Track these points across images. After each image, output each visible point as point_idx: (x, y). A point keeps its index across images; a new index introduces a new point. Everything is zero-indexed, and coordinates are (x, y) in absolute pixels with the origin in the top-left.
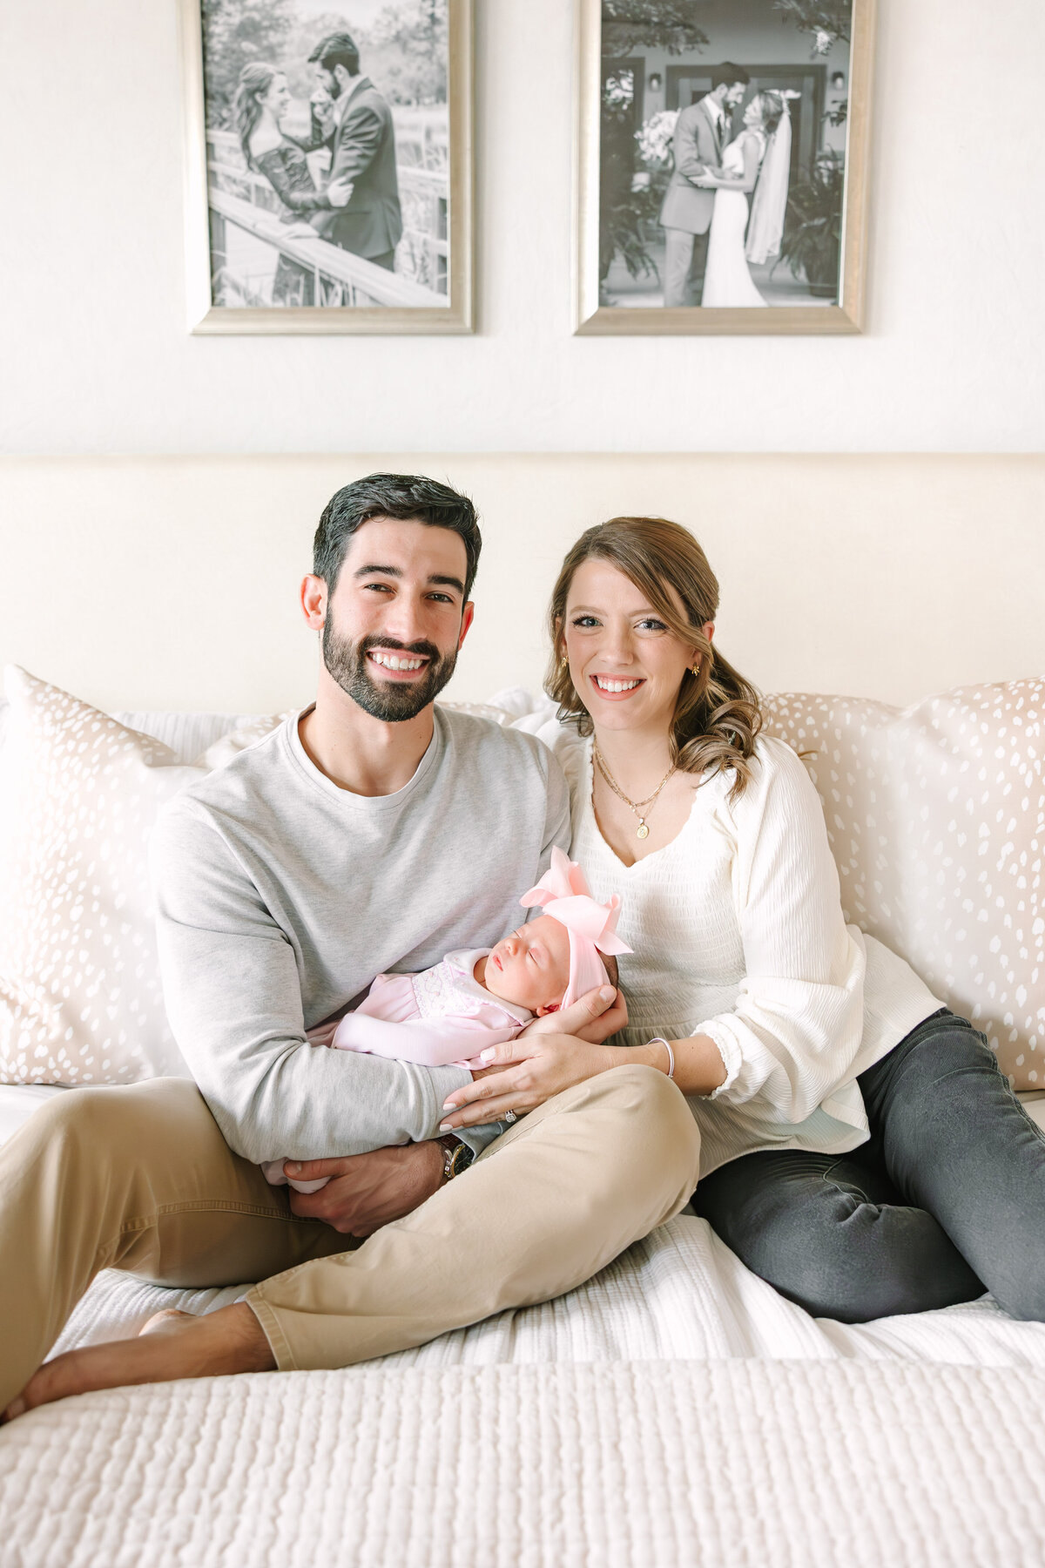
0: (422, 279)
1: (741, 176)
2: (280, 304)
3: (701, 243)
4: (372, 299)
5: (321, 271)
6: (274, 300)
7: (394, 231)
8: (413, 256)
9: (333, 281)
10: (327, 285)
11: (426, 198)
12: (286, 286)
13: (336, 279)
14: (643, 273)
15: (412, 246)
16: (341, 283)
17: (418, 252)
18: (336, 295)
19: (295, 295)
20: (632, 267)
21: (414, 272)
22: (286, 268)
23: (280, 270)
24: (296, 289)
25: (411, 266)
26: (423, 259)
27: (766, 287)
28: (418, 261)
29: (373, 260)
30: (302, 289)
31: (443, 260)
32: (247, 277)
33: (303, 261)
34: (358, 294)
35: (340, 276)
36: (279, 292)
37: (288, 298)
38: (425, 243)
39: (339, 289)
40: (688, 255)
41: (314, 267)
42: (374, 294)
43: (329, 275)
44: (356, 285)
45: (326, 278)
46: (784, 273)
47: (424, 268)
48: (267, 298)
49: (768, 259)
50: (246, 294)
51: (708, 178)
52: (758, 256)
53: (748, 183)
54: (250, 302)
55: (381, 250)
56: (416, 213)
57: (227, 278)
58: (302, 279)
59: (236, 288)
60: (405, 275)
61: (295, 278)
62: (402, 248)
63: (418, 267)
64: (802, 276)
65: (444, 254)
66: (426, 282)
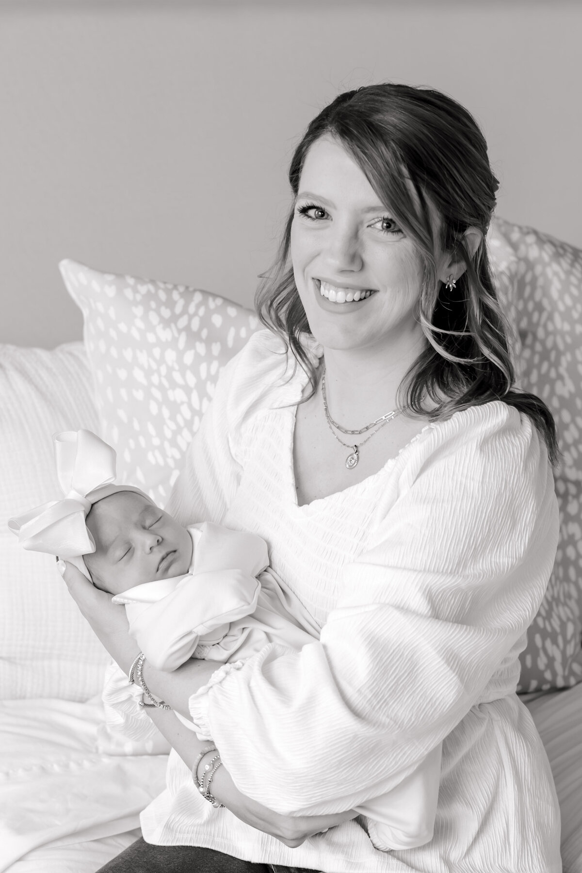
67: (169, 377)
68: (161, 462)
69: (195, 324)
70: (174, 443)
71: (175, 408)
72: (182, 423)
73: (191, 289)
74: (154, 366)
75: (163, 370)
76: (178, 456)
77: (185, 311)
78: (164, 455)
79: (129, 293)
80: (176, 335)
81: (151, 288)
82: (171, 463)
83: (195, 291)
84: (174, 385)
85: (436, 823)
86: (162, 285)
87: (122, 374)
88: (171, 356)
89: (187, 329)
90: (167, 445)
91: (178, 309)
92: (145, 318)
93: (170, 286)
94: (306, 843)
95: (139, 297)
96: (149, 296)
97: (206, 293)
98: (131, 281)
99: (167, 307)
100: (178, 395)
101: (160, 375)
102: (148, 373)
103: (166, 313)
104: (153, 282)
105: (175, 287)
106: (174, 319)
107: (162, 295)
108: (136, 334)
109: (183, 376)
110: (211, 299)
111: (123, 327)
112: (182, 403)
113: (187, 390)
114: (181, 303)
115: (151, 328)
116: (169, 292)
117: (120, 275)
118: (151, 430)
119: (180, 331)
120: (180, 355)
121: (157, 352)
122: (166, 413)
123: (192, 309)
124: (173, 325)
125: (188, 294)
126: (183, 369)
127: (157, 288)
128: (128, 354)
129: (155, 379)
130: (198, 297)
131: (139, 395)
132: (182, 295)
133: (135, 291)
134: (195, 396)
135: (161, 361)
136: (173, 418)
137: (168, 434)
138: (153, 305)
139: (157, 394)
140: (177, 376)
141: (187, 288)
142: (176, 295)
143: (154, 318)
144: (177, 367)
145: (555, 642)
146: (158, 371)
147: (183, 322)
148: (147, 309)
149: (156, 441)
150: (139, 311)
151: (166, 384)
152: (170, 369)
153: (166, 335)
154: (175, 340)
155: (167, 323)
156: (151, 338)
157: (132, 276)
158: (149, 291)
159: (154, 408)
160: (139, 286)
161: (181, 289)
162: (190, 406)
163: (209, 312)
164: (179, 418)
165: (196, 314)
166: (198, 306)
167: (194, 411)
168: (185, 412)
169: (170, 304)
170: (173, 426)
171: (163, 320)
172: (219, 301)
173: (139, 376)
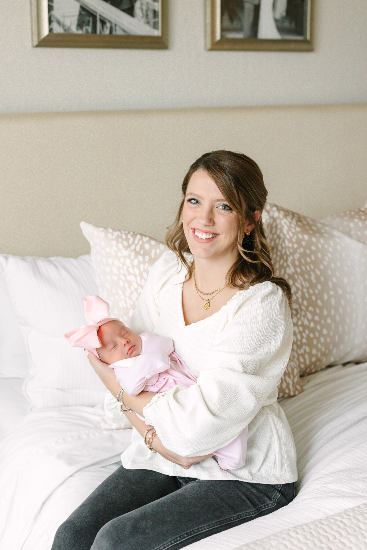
0: (146, 21)
2: (80, 32)
3: (257, 9)
4: (124, 31)
5: (100, 16)
6: (77, 29)
8: (142, 10)
9: (106, 21)
10: (103, 22)
12: (83, 22)
13: (107, 20)
14: (235, 22)
15: (142, 4)
16: (110, 22)
17: (144, 7)
18: (107, 28)
19: (87, 27)
20: (231, 19)
21: (142, 17)
22: (83, 13)
23: (80, 14)
24: (88, 25)
25: (141, 15)
26: (147, 11)
27: (281, 30)
28: (145, 12)
29: (124, 10)
30: (91, 24)
31: (155, 13)
32: (64, 17)
33: (91, 10)
34: (118, 28)
35: (109, 18)
36: (80, 25)
37: (84, 29)
38: (147, 3)
39: (108, 25)
40: (252, 14)
41: (96, 13)
42: (125, 28)
43: (104, 18)
44: (117, 23)
45: (102, 19)
46: (287, 24)
47: (147, 16)
48: (74, 29)
49: (282, 18)
50: (63, 26)
52: (278, 16)
54: (65, 30)
55: (128, 7)
57: (54, 17)
58: (91, 19)
59: (59, 23)
60: (139, 20)
61: (87, 18)
62: (137, 5)
63: (145, 15)
64: (293, 25)
65: (156, 9)
66: (148, 23)
67: (127, 270)
68: (125, 306)
69: (138, 248)
70: (130, 298)
71: (130, 283)
72: (133, 289)
73: (136, 233)
74: (121, 266)
75: (125, 268)
76: (132, 303)
77: (133, 243)
78: (126, 303)
79: (110, 235)
80: (130, 253)
81: (119, 233)
82: (129, 307)
83: (137, 234)
84: (130, 274)
85: (246, 457)
86: (123, 232)
87: (108, 269)
88: (128, 262)
89: (135, 250)
90: (127, 299)
91: (131, 241)
92: (117, 246)
93: (127, 232)
94: (192, 467)
95: (114, 237)
96: (118, 237)
97: (142, 235)
98: (110, 230)
99: (126, 241)
100: (131, 278)
101: (123, 270)
102: (119, 269)
103: (126, 243)
104: (120, 231)
105: (129, 233)
106: (129, 246)
107: (124, 236)
108: (114, 253)
109: (134, 270)
110: (144, 237)
111: (108, 250)
112: (133, 281)
113: (135, 276)
114: (132, 239)
115: (120, 250)
116: (126, 235)
117: (106, 228)
118: (120, 292)
119: (131, 251)
120: (132, 261)
121: (122, 260)
122: (127, 285)
123: (136, 242)
124: (129, 249)
125: (134, 235)
126: (133, 267)
127: (121, 233)
128: (110, 261)
129: (122, 271)
130: (139, 237)
131: (115, 278)
132: (132, 236)
133: (113, 235)
134: (138, 278)
135: (124, 264)
136: (130, 288)
137: (128, 294)
138: (120, 240)
139: (123, 278)
140: (131, 270)
141: (134, 233)
142: (129, 236)
143: (120, 246)
144: (131, 266)
145: (289, 377)
146: (123, 268)
147: (133, 247)
148: (118, 242)
149: (123, 298)
150: (114, 243)
151: (126, 273)
152: (128, 267)
153: (126, 253)
154: (130, 255)
155: (126, 248)
156: (119, 254)
157: (111, 228)
158: (118, 235)
159: (121, 284)
160: (114, 232)
161: (132, 233)
162: (137, 282)
163: (144, 243)
164: (132, 287)
165: (138, 244)
166: (139, 240)
167: (138, 285)
168: (135, 285)
169: (127, 240)
170: (130, 291)
171: (124, 247)
172: (147, 238)
173: (115, 270)
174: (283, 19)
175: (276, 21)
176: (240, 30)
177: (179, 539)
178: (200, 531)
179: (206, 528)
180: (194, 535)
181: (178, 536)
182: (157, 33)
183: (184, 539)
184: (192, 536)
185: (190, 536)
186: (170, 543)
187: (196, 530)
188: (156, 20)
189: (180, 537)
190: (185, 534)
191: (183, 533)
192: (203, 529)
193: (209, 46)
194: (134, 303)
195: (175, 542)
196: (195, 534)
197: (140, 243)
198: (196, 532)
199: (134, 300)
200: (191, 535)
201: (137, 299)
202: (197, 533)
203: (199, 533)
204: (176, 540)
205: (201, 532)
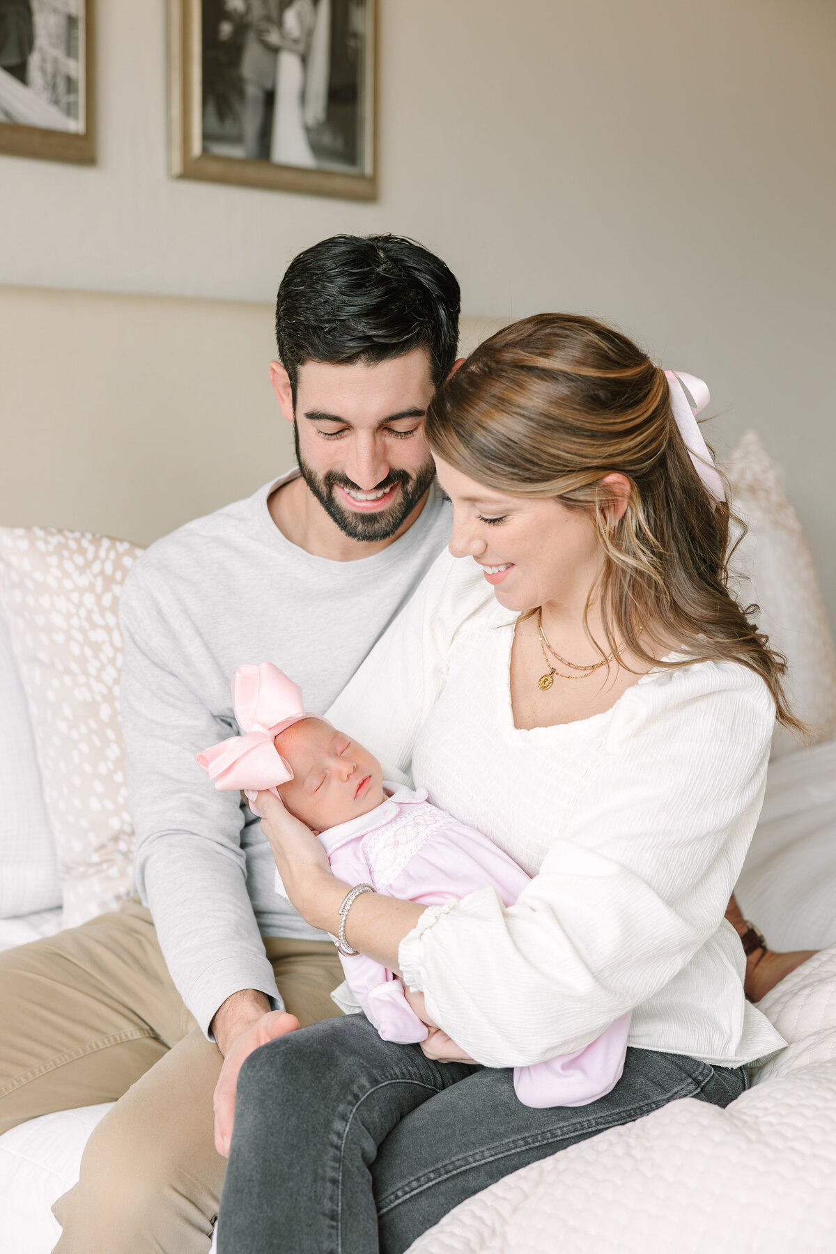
0: (52, 98)
1: (296, 41)
3: (270, 99)
4: (5, 113)
7: (26, 43)
8: (44, 72)
11: (55, 11)
14: (227, 123)
15: (44, 60)
17: (49, 67)
20: (221, 116)
21: (45, 90)
25: (42, 83)
26: (53, 77)
28: (49, 78)
29: (7, 69)
31: (70, 83)
38: (56, 61)
40: (260, 109)
42: (9, 109)
47: (54, 87)
49: (318, 124)
51: (273, 38)
52: (310, 121)
53: (301, 47)
55: (14, 61)
56: (46, 25)
60: (37, 93)
62: (34, 61)
63: (49, 85)
65: (73, 74)
66: (56, 102)
67: (89, 619)
68: (89, 698)
69: (109, 568)
70: (99, 679)
71: (97, 647)
72: (105, 660)
73: (98, 536)
74: (73, 610)
75: (83, 613)
76: (105, 691)
77: (96, 557)
78: (92, 692)
79: (40, 545)
80: (92, 580)
81: (60, 538)
82: (99, 698)
83: (101, 537)
84: (94, 626)
86: (69, 535)
87: (40, 620)
88: (89, 599)
89: (102, 573)
90: (92, 681)
91: (90, 555)
92: (60, 567)
93: (77, 535)
95: (51, 548)
96: (61, 547)
97: (113, 539)
98: (41, 534)
99: (79, 554)
100: (99, 636)
101: (79, 618)
102: (68, 617)
103: (79, 560)
104: (60, 531)
105: (83, 535)
106: (88, 565)
107: (73, 545)
108: (53, 583)
109: (103, 616)
110: (118, 545)
111: (39, 576)
112: (104, 642)
113: (108, 630)
114: (91, 550)
115: (67, 575)
116: (78, 541)
117: (28, 528)
118: (74, 667)
119: (95, 576)
120: (99, 598)
121: (75, 597)
122: (88, 652)
123: (102, 554)
124: (88, 571)
125: (96, 541)
126: (102, 611)
127: (66, 538)
128: (45, 601)
129: (75, 622)
130: (106, 543)
131: (60, 638)
132: (91, 542)
133: (47, 542)
134: (116, 634)
135: (80, 605)
136: (96, 656)
137: (93, 671)
138: (66, 553)
139: (79, 636)
140: (97, 618)
141: (94, 535)
142: (85, 543)
143: (69, 566)
144: (96, 609)
146: (77, 614)
147: (96, 567)
148: (61, 558)
149: (82, 679)
150: (53, 560)
151: (87, 626)
152: (90, 612)
153: (83, 581)
154: (92, 585)
155: (82, 570)
156: (68, 584)
157: (40, 529)
158: (59, 542)
159: (75, 649)
160: (50, 539)
161: (89, 536)
162: (112, 644)
163: (119, 556)
164: (102, 656)
165: (107, 558)
166: (108, 551)
167: (116, 650)
168: (108, 651)
169: (82, 551)
170: (97, 664)
171: (77, 567)
172: (126, 545)
173: (58, 621)
174: (321, 127)
175: (308, 129)
176: (237, 140)
177: (414, 1184)
178: (470, 1163)
179: (486, 1154)
180: (455, 1172)
181: (412, 1178)
182: (76, 125)
183: (430, 1184)
184: (450, 1174)
185: (445, 1176)
186: (392, 1197)
187: (458, 1160)
188: (72, 98)
189: (418, 1179)
190: (430, 1172)
191: (426, 1171)
192: (478, 1157)
193: (177, 168)
194: (110, 689)
195: (406, 1193)
196: (459, 1171)
197: (112, 555)
198: (461, 1166)
199: (110, 682)
200: (446, 1173)
201: (117, 681)
202: (463, 1168)
203: (468, 1167)
204: (407, 1189)
205: (474, 1165)
